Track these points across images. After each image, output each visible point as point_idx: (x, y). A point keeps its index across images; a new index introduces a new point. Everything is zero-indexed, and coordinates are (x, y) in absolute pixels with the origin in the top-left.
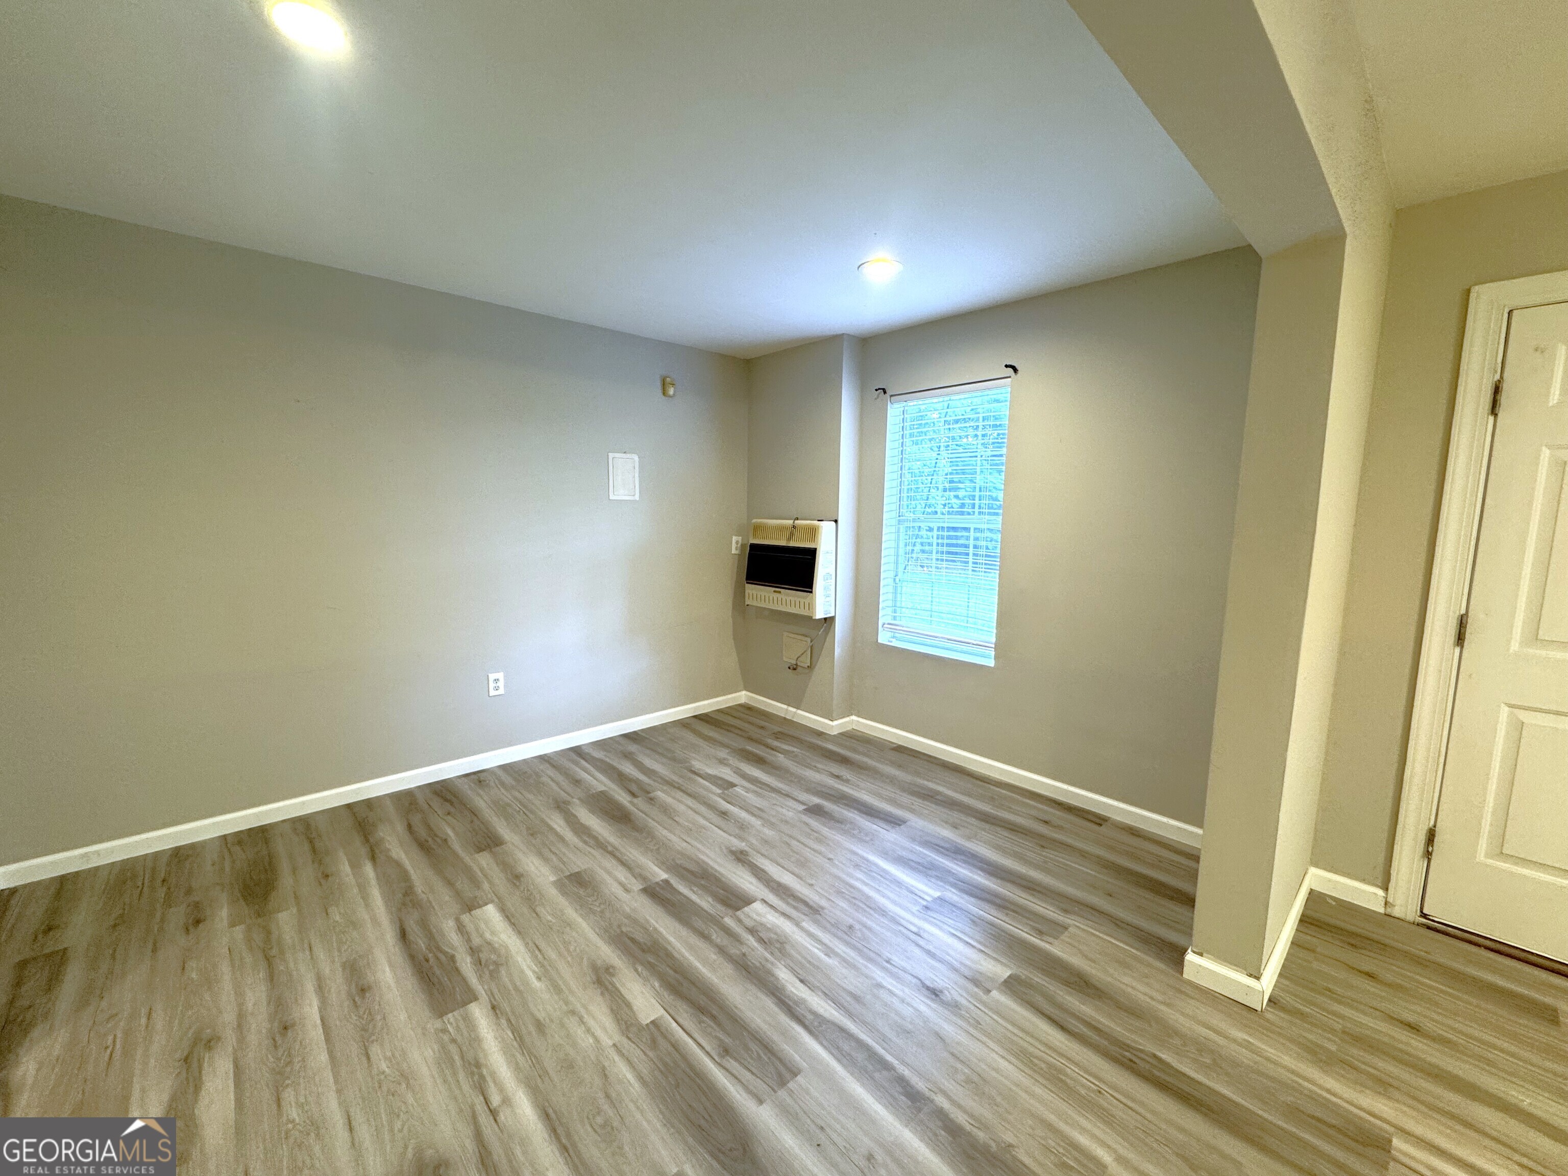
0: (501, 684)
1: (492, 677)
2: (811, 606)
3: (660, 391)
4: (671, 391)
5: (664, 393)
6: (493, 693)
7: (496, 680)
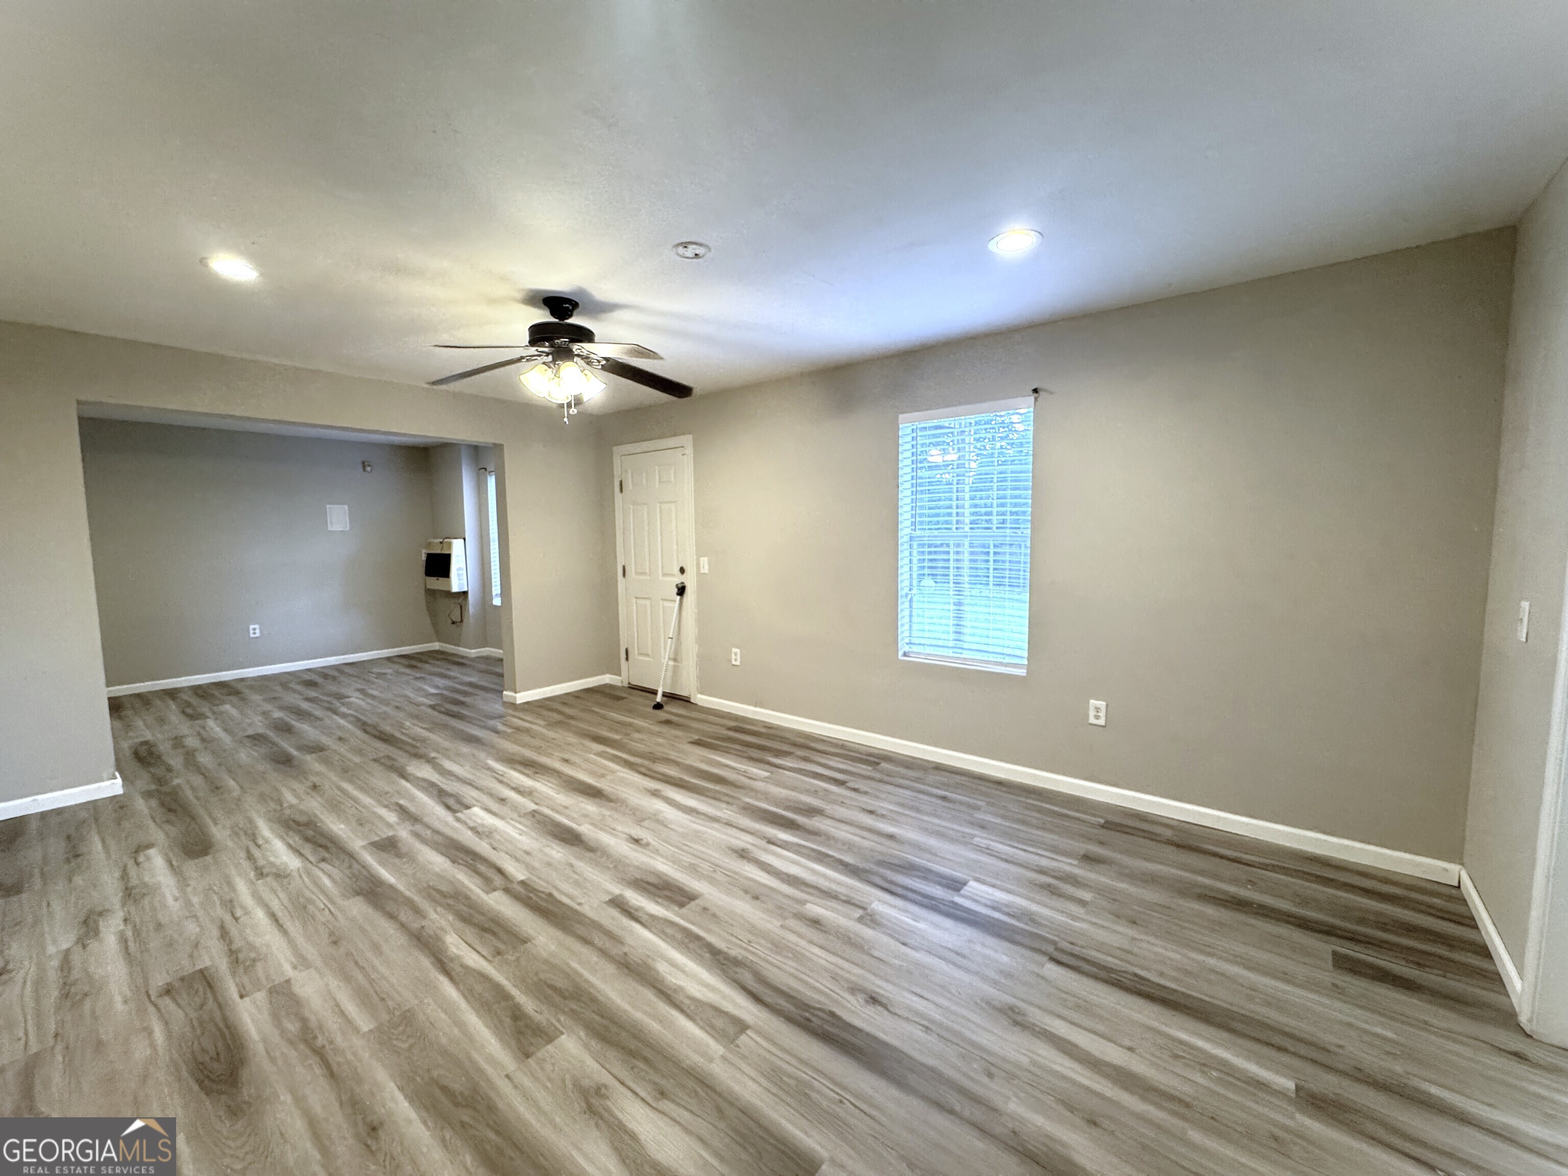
0: (258, 631)
1: (252, 627)
2: (449, 585)
3: (361, 469)
4: (368, 469)
5: (364, 470)
6: (252, 636)
7: (254, 629)
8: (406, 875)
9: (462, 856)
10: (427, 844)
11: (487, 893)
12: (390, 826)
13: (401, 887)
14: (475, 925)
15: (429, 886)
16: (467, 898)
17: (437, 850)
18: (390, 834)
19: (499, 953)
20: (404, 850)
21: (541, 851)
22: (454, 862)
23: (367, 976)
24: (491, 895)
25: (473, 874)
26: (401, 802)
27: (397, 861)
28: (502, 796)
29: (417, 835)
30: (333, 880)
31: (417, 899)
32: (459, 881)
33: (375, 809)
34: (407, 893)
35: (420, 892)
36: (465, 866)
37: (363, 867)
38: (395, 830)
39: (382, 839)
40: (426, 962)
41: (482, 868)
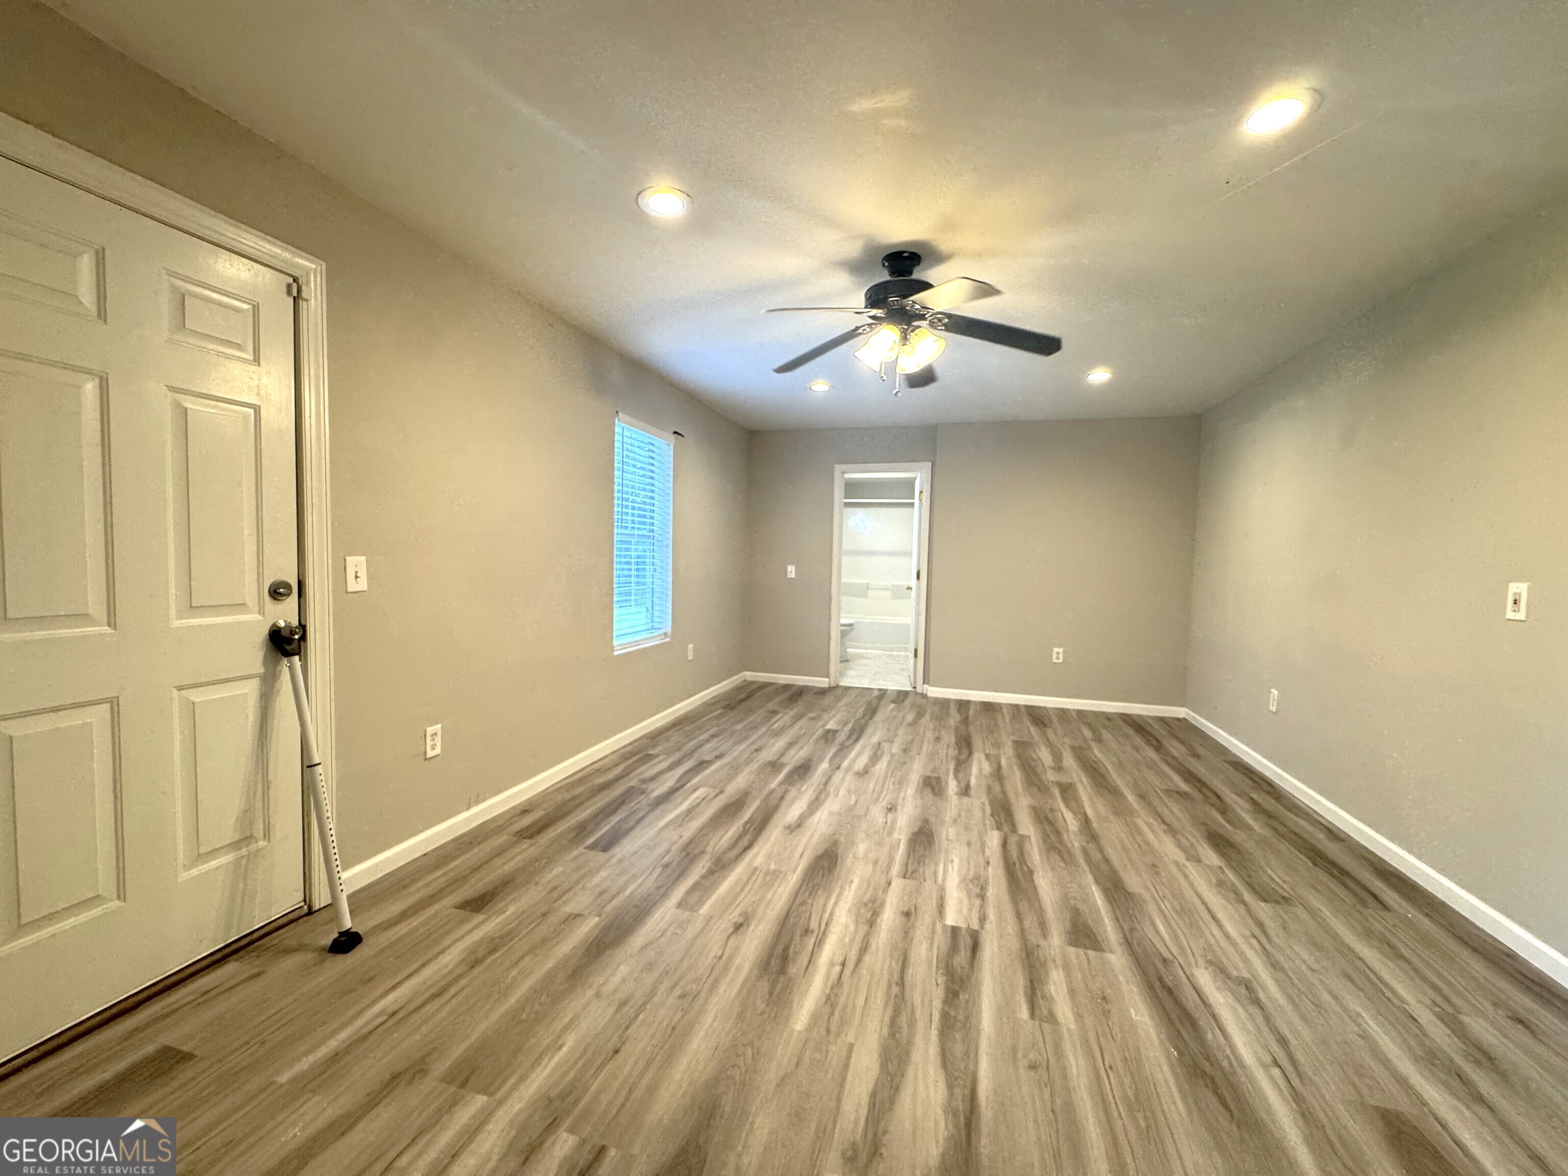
8: (1080, 886)
9: (1019, 874)
10: (1041, 907)
11: (1029, 837)
12: (1067, 968)
13: (1090, 878)
14: (1054, 827)
15: (1066, 863)
16: (1045, 842)
17: (1036, 894)
18: (1072, 950)
19: (1051, 810)
20: (1068, 916)
21: (958, 840)
22: (1031, 872)
23: (1135, 840)
24: (1028, 834)
25: (1026, 854)
26: (1024, 1013)
27: (1082, 907)
28: (900, 919)
29: (1043, 926)
30: (1153, 924)
31: (1081, 861)
32: (1040, 854)
33: (1073, 1026)
34: (1086, 868)
35: (1077, 866)
36: (1025, 863)
37: (1118, 921)
38: (1064, 955)
39: (1086, 948)
40: (1095, 825)
41: (1014, 854)
